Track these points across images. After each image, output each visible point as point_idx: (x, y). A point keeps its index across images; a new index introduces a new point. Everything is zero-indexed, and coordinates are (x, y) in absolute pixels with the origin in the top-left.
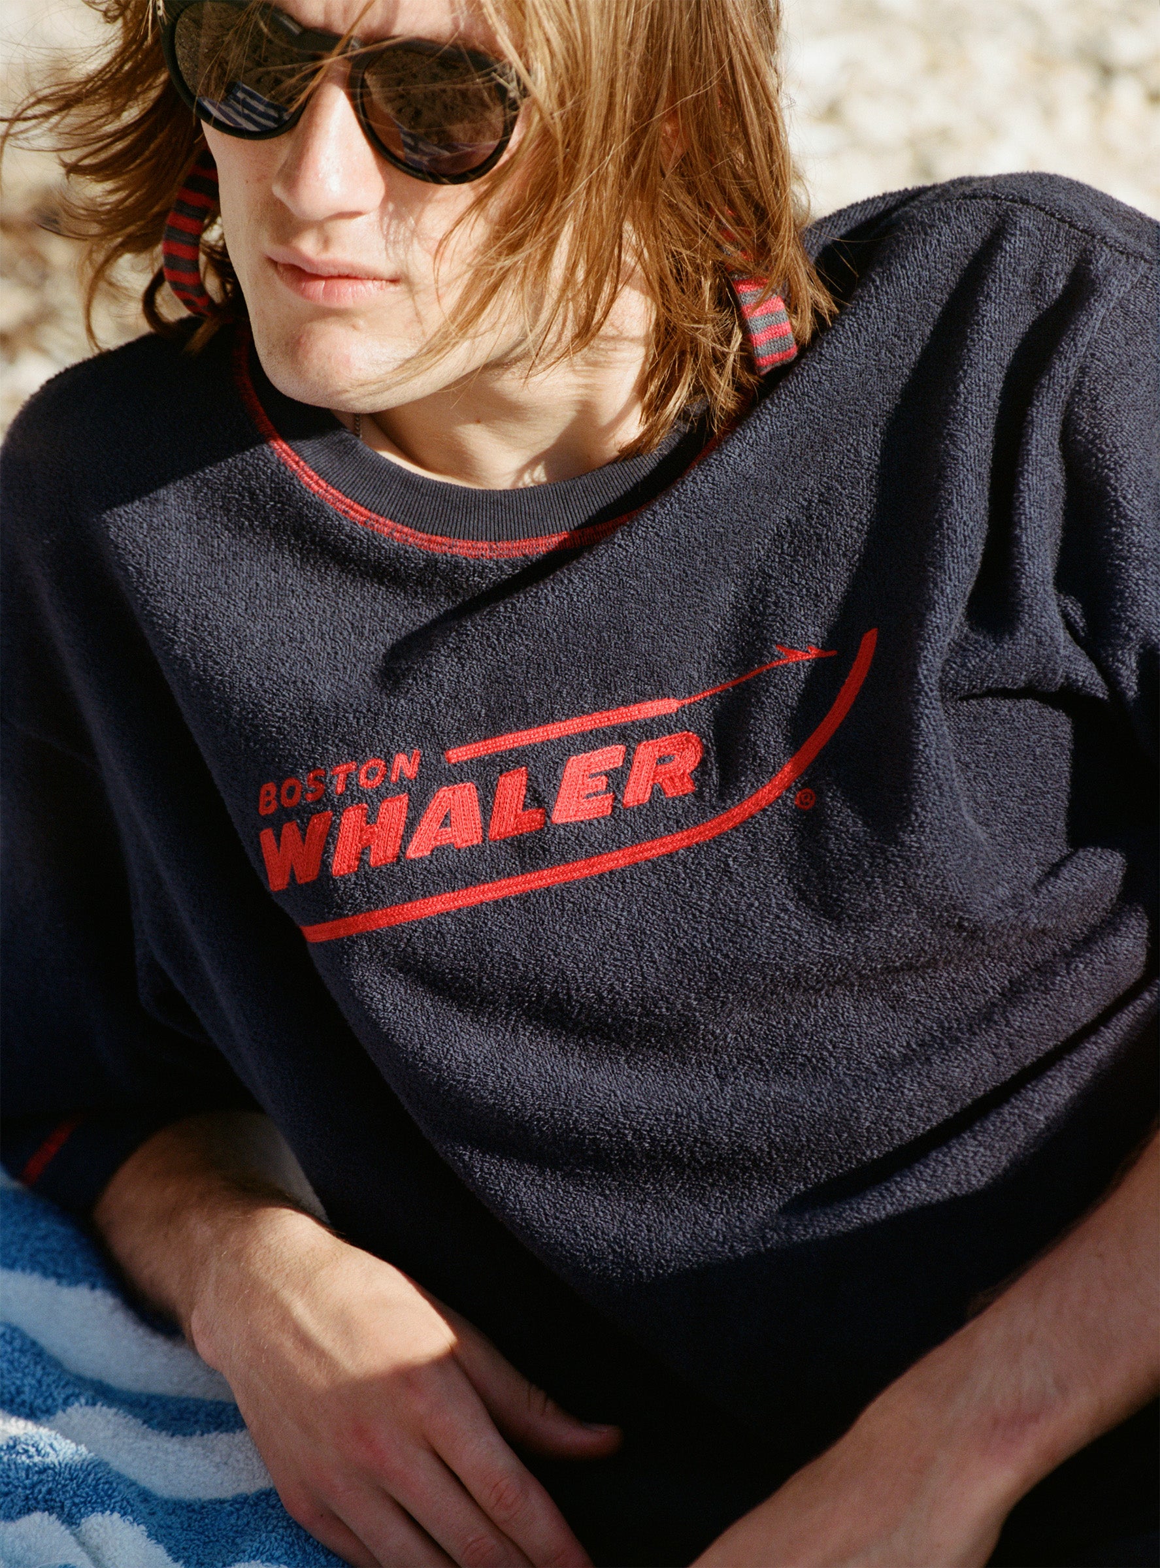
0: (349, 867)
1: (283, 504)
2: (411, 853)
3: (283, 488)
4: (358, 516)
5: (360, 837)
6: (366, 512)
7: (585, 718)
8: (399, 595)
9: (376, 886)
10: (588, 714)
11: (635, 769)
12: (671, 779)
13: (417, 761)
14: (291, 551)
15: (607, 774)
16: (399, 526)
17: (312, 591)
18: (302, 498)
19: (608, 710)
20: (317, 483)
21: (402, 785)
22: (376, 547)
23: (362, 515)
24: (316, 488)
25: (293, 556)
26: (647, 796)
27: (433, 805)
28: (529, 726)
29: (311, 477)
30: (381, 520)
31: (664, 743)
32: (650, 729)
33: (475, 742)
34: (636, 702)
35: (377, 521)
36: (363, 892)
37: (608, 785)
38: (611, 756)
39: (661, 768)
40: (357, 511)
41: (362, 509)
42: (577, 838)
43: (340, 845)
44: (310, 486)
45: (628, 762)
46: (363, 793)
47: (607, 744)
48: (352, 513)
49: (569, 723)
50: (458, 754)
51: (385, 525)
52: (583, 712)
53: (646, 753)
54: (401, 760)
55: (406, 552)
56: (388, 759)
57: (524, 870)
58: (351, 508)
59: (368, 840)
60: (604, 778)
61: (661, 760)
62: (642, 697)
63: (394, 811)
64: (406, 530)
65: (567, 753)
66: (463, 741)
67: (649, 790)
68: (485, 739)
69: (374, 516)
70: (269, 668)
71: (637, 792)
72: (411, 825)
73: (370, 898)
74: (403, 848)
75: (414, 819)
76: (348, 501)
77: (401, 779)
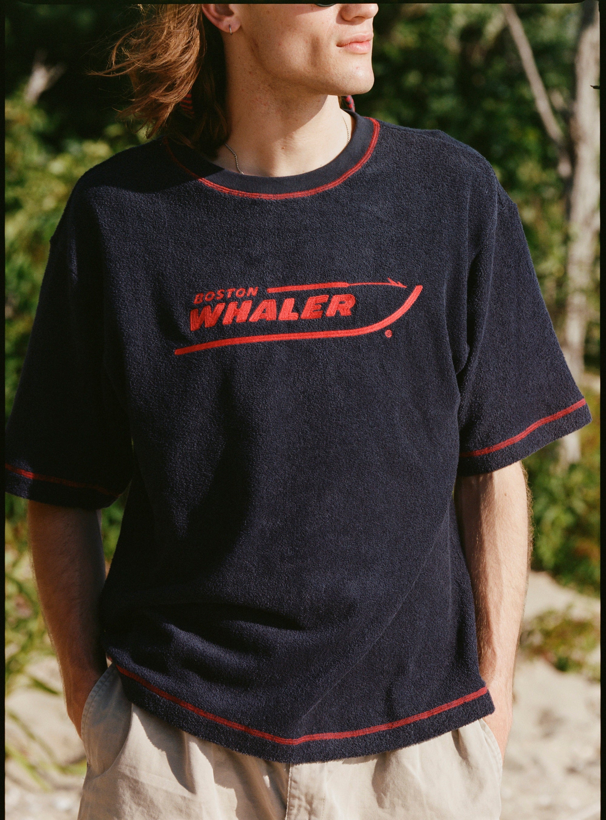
0: (229, 322)
1: (200, 193)
2: (251, 320)
3: (199, 188)
4: (226, 191)
5: (234, 312)
6: (229, 189)
7: (317, 285)
8: (242, 216)
9: (237, 329)
10: (317, 283)
11: (331, 304)
12: (343, 309)
13: (257, 290)
14: (203, 209)
15: (321, 305)
16: (241, 192)
17: (212, 221)
18: (206, 189)
19: (324, 283)
20: (210, 184)
21: (251, 297)
22: (234, 199)
23: (227, 190)
24: (210, 185)
25: (204, 210)
26: (334, 314)
27: (261, 305)
28: (297, 284)
29: (207, 182)
30: (234, 191)
31: (343, 297)
32: (338, 292)
33: (278, 287)
34: (334, 281)
35: (233, 191)
36: (232, 331)
37: (321, 308)
38: (324, 298)
39: (340, 305)
40: (225, 190)
41: (227, 189)
42: (308, 325)
43: (227, 314)
44: (208, 185)
45: (329, 301)
46: (237, 298)
47: (323, 294)
48: (224, 190)
49: (311, 285)
50: (271, 290)
51: (236, 192)
52: (316, 283)
53: (336, 299)
54: (251, 290)
55: (244, 199)
56: (247, 289)
57: (289, 332)
58: (223, 189)
59: (237, 314)
60: (320, 306)
61: (341, 303)
62: (336, 280)
63: (247, 306)
64: (243, 192)
65: (309, 296)
66: (274, 286)
67: (335, 312)
68: (281, 286)
69: (231, 190)
70: (203, 256)
71: (331, 312)
72: (252, 311)
73: (235, 333)
74: (248, 318)
75: (253, 309)
76: (222, 187)
77: (251, 295)
